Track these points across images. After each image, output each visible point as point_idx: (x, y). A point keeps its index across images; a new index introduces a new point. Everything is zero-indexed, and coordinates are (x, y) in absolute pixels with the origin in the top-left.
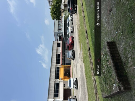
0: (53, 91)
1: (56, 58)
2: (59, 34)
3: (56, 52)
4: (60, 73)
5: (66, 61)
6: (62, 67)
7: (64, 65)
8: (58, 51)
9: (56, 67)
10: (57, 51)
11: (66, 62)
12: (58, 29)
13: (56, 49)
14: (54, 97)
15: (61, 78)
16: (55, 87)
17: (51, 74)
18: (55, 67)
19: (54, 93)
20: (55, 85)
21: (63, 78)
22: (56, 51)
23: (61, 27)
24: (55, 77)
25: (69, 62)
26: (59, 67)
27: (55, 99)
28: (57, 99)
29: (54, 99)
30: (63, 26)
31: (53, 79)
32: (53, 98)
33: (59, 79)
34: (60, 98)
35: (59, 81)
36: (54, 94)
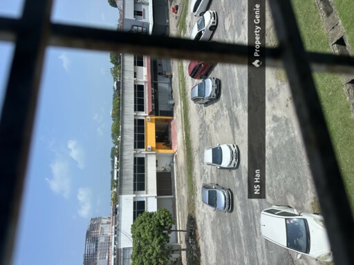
0: (133, 177)
1: (133, 96)
2: (138, 26)
3: (133, 79)
4: (147, 135)
5: (160, 105)
6: (151, 120)
7: (157, 115)
8: (137, 76)
9: (135, 120)
10: (135, 77)
11: (162, 108)
12: (135, 12)
13: (133, 70)
14: (135, 190)
15: (149, 146)
16: (135, 167)
17: (125, 135)
18: (133, 119)
19: (135, 180)
20: (135, 163)
21: (154, 146)
22: (133, 75)
23: (143, 7)
24: (135, 143)
25: (169, 109)
26: (143, 120)
27: (138, 196)
28: (142, 196)
29: (135, 196)
30: (148, 4)
31: (129, 149)
32: (132, 192)
33: (145, 150)
34: (149, 192)
35: (146, 154)
36: (135, 184)
